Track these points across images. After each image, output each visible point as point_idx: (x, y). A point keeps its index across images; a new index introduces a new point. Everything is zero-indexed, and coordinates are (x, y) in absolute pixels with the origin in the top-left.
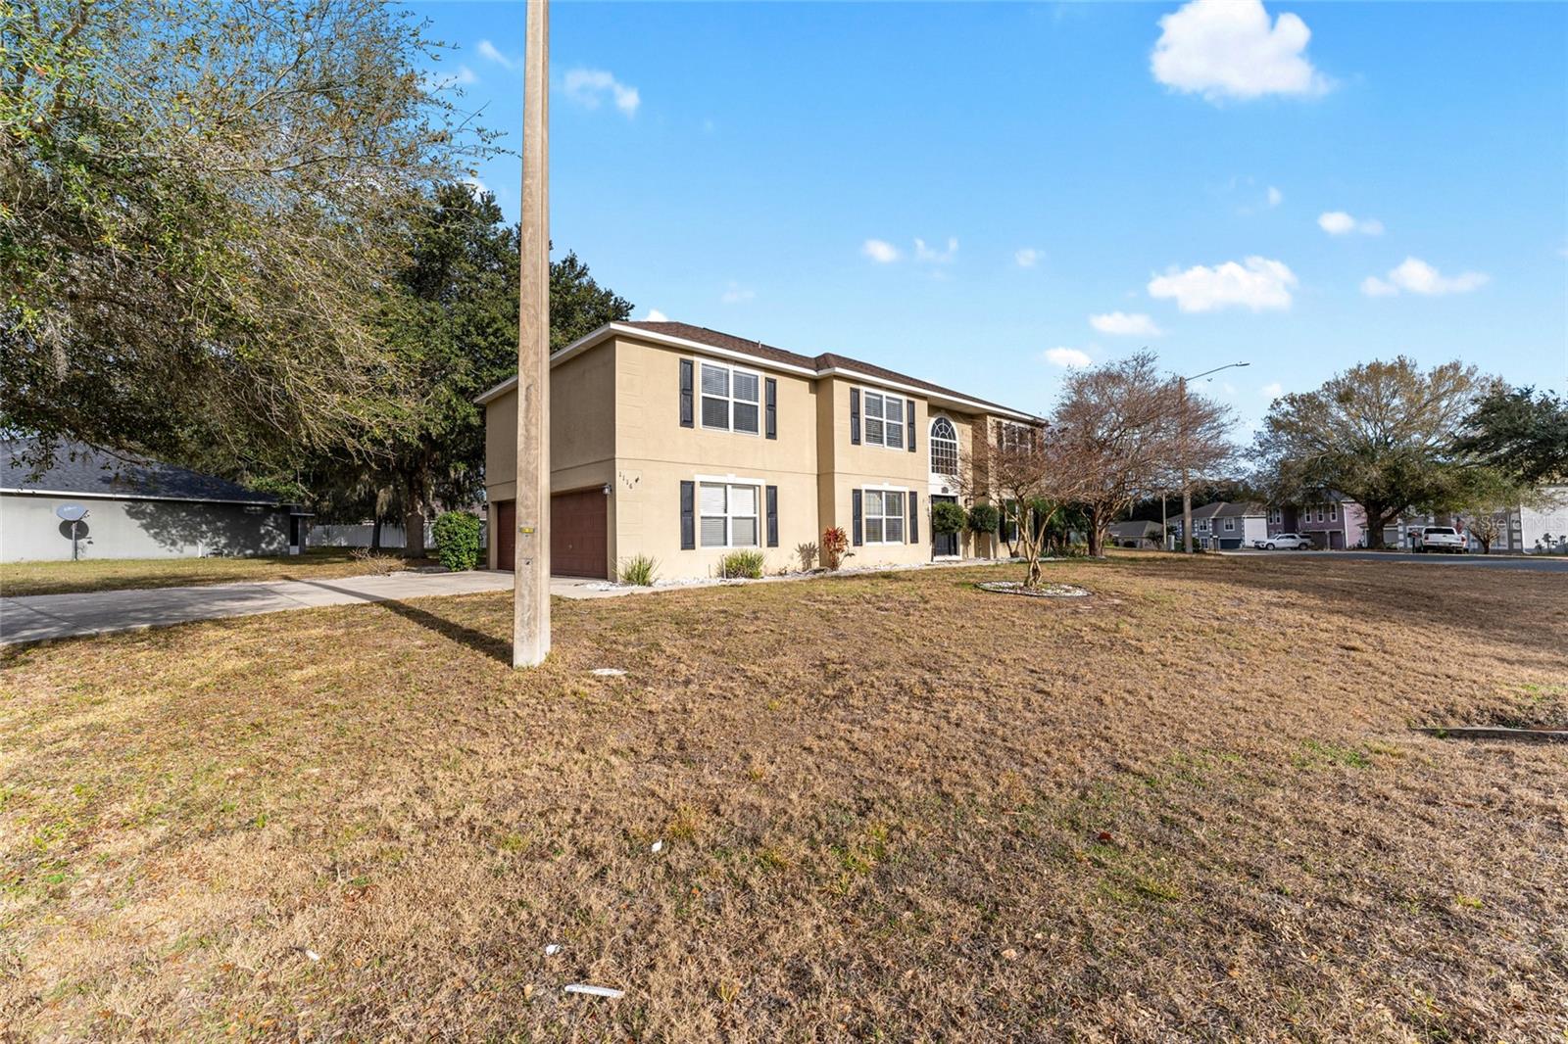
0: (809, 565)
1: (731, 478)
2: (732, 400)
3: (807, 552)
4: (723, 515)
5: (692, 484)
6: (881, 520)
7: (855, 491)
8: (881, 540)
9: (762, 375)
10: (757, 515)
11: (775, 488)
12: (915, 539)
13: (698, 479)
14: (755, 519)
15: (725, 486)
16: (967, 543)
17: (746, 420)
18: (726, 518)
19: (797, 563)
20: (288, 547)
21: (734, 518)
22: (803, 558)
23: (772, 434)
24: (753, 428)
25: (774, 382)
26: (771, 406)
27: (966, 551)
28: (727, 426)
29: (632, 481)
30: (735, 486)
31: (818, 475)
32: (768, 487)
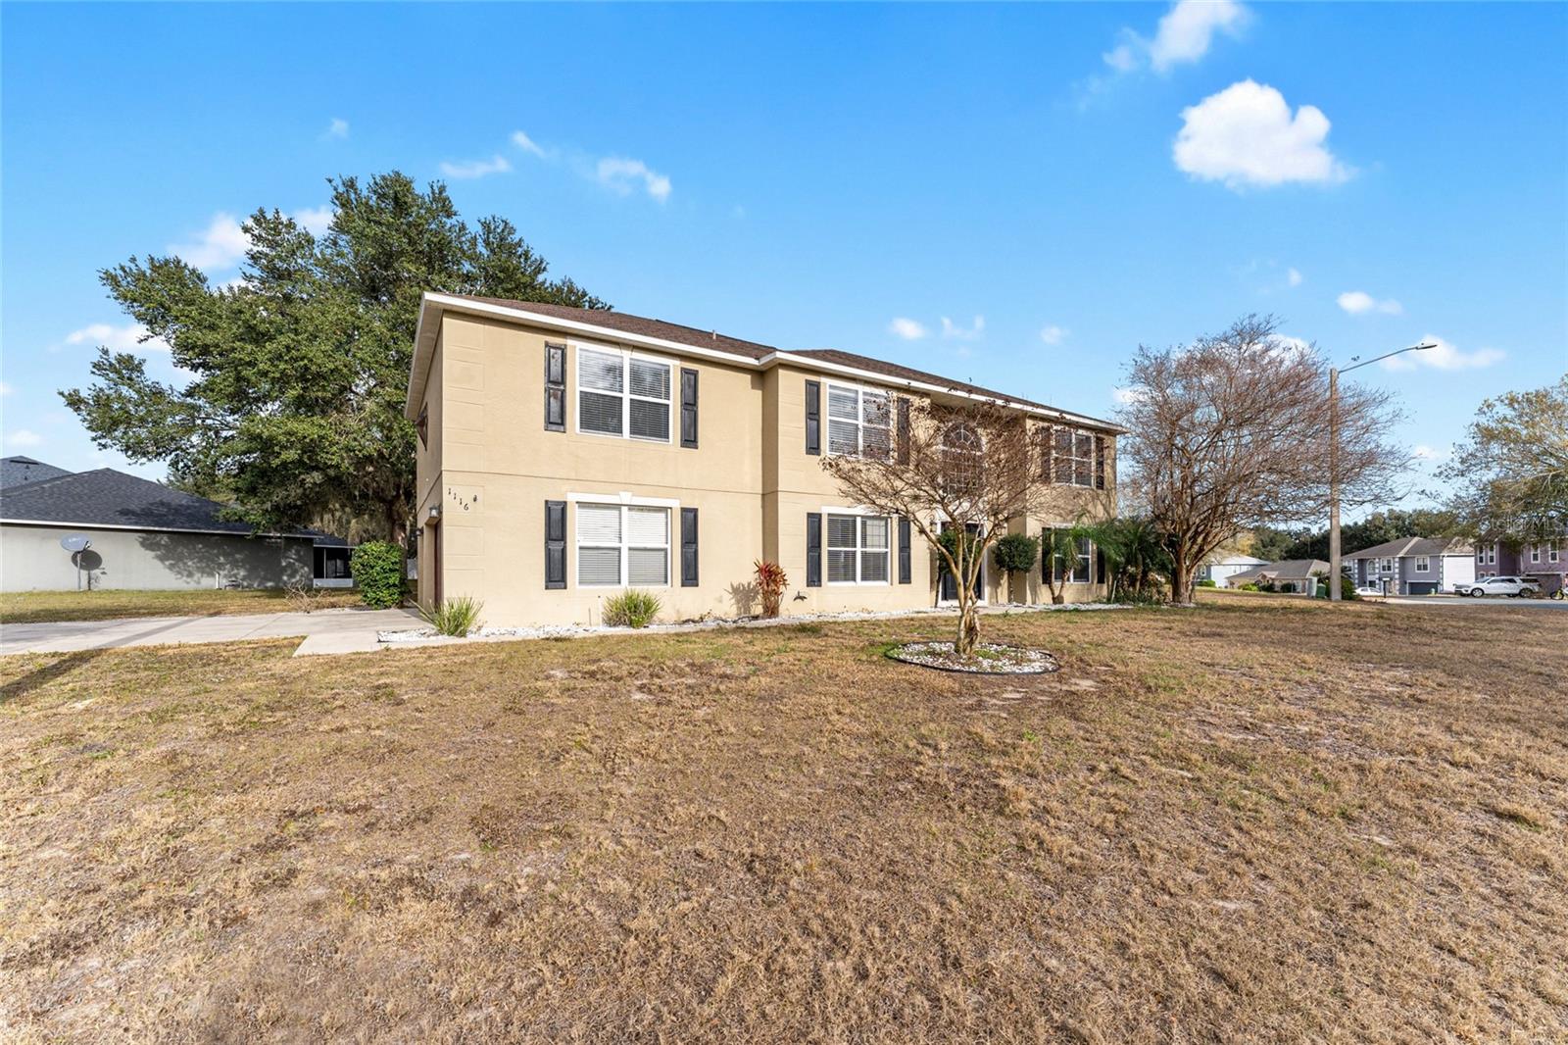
0: (747, 609)
1: (626, 498)
2: (627, 397)
3: (742, 595)
4: (616, 544)
5: (563, 507)
6: (854, 553)
7: (810, 515)
8: (854, 579)
9: (675, 365)
10: (669, 546)
11: (695, 511)
12: (905, 577)
13: (571, 498)
14: (665, 550)
15: (618, 507)
16: (996, 584)
17: (650, 422)
18: (619, 549)
19: (728, 609)
20: (312, 580)
21: (630, 549)
22: (738, 602)
23: (690, 440)
24: (662, 432)
25: (695, 374)
26: (690, 405)
27: (994, 595)
28: (619, 430)
29: (468, 500)
30: (631, 507)
31: (763, 495)
32: (684, 510)
